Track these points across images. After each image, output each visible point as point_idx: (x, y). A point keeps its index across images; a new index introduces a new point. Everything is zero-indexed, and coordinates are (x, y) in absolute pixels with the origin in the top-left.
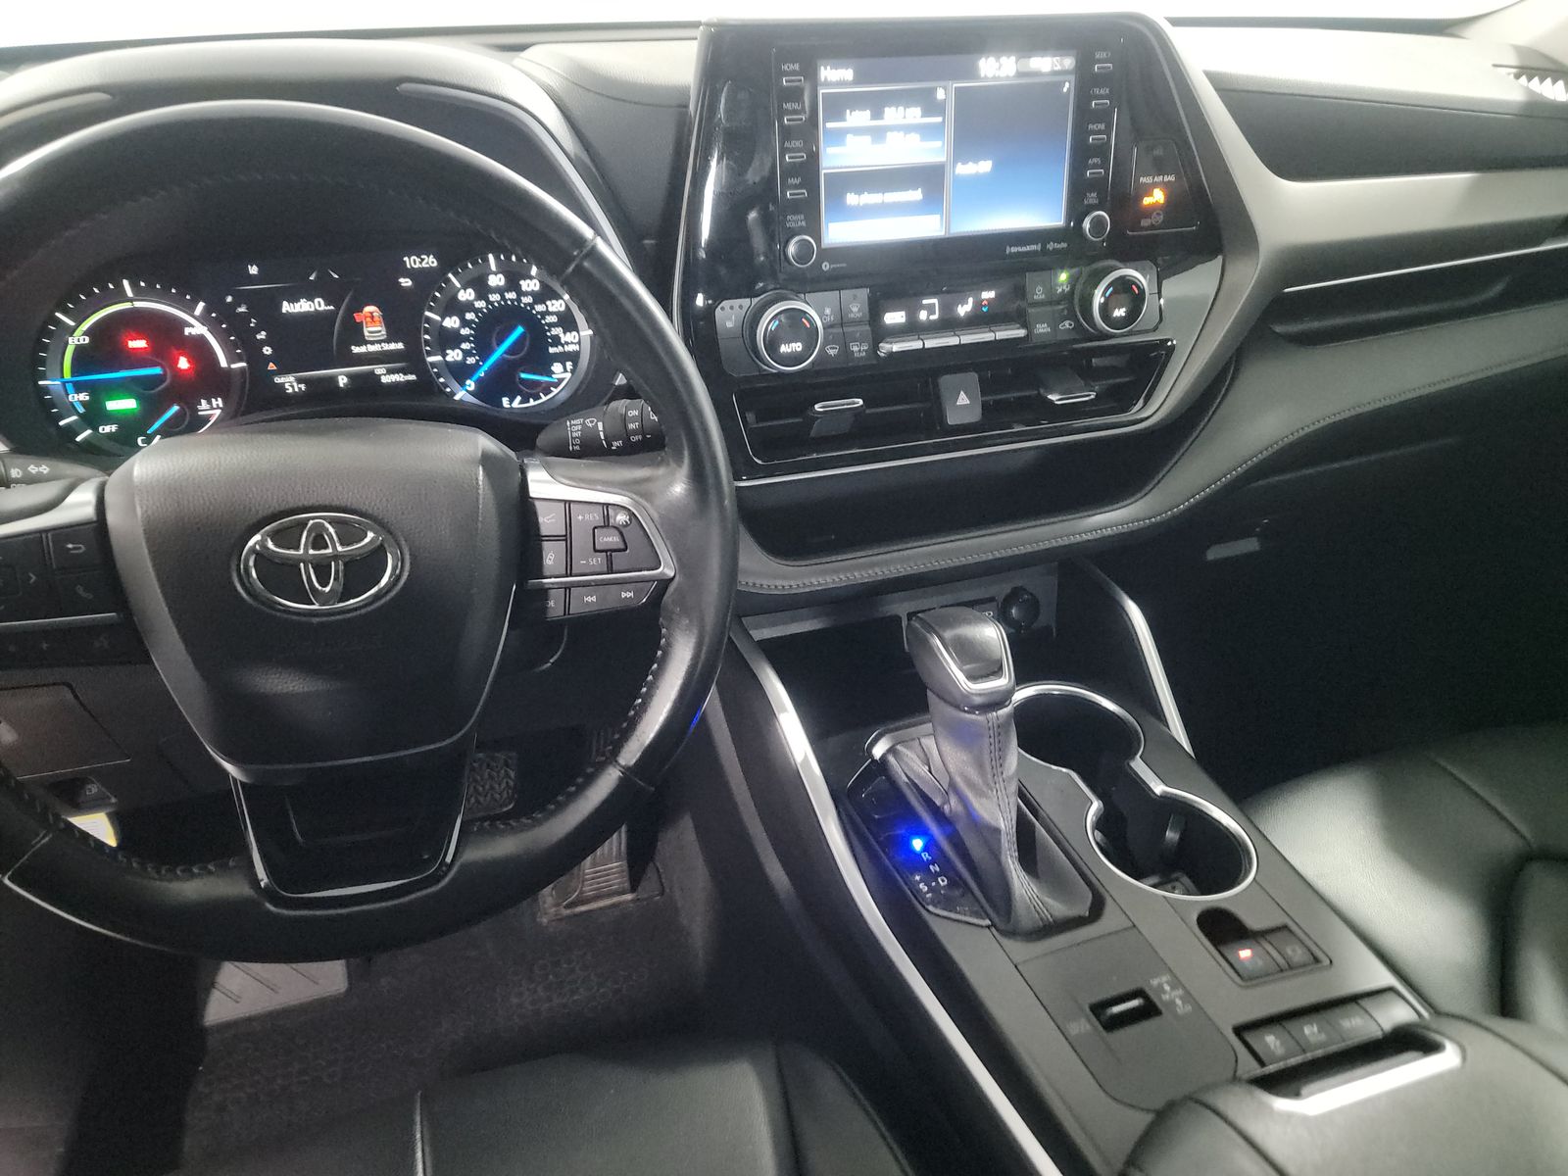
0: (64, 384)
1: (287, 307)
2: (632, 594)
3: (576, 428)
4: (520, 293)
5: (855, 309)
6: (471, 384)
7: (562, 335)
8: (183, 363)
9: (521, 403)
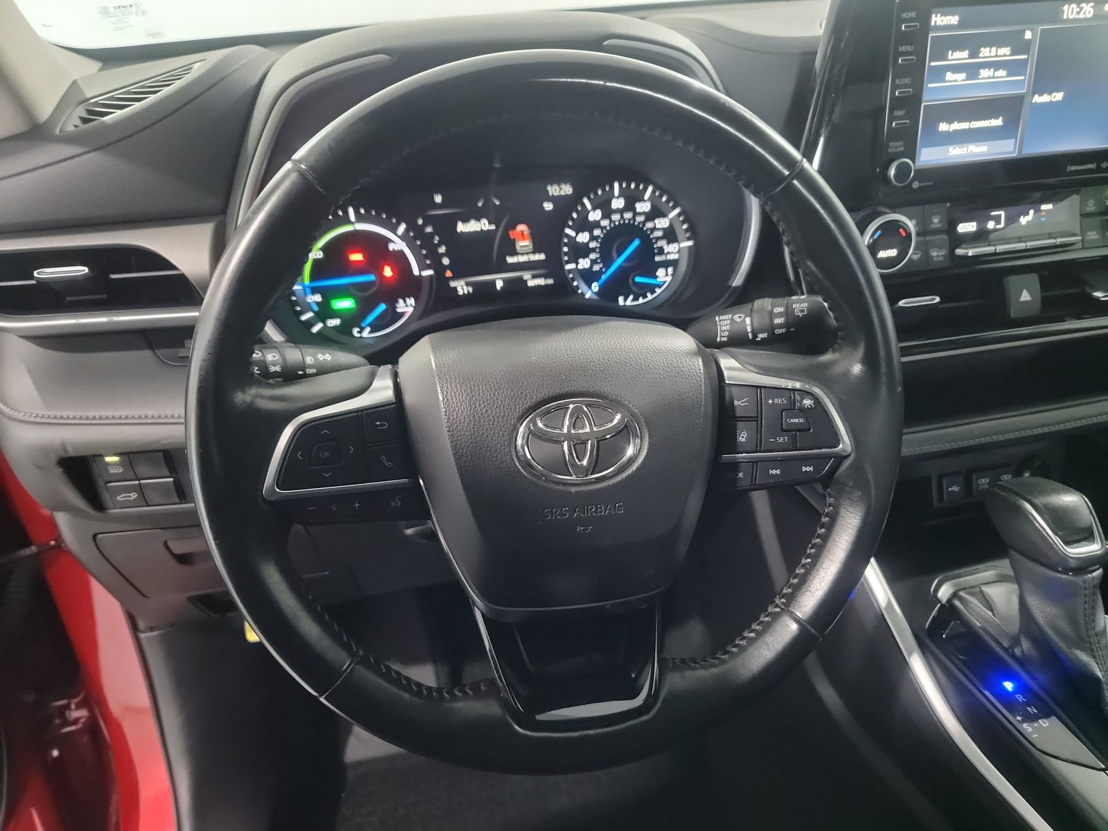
0: (304, 288)
1: (461, 227)
2: (811, 469)
3: (725, 323)
4: (636, 214)
5: (936, 221)
6: (595, 287)
7: (665, 247)
8: (388, 272)
9: (633, 300)
